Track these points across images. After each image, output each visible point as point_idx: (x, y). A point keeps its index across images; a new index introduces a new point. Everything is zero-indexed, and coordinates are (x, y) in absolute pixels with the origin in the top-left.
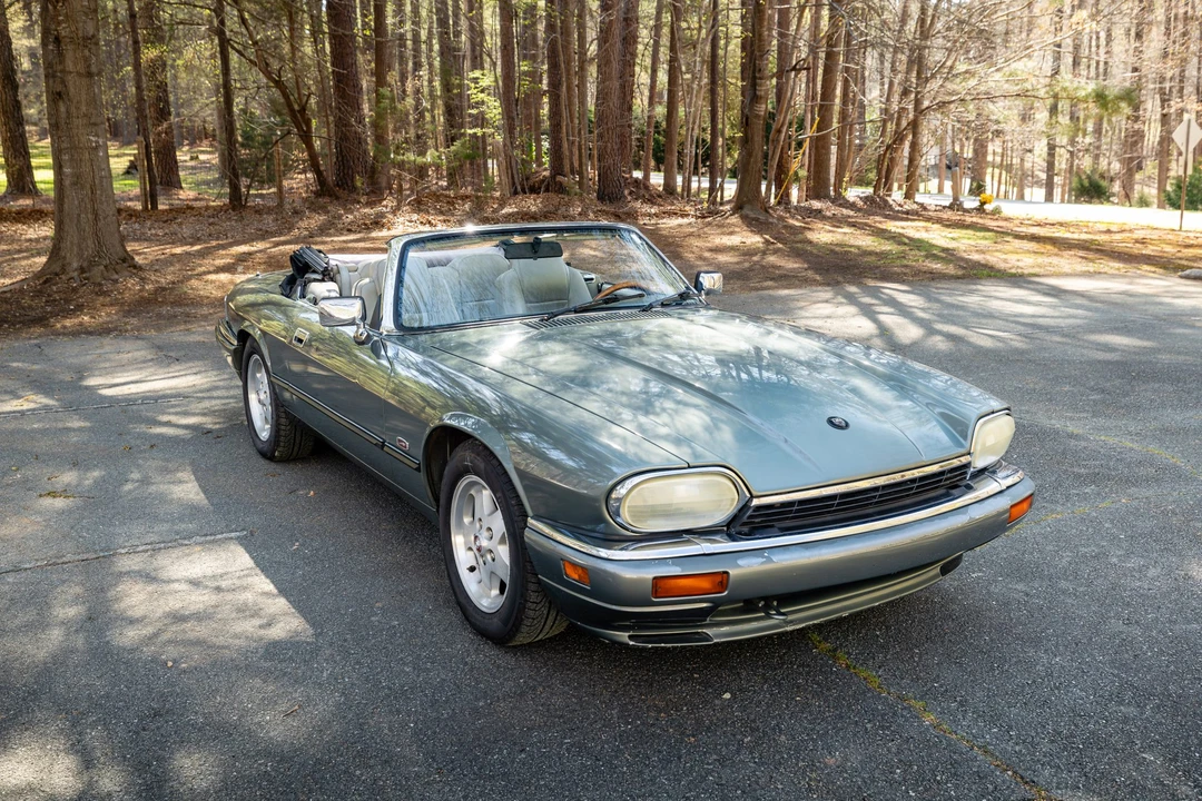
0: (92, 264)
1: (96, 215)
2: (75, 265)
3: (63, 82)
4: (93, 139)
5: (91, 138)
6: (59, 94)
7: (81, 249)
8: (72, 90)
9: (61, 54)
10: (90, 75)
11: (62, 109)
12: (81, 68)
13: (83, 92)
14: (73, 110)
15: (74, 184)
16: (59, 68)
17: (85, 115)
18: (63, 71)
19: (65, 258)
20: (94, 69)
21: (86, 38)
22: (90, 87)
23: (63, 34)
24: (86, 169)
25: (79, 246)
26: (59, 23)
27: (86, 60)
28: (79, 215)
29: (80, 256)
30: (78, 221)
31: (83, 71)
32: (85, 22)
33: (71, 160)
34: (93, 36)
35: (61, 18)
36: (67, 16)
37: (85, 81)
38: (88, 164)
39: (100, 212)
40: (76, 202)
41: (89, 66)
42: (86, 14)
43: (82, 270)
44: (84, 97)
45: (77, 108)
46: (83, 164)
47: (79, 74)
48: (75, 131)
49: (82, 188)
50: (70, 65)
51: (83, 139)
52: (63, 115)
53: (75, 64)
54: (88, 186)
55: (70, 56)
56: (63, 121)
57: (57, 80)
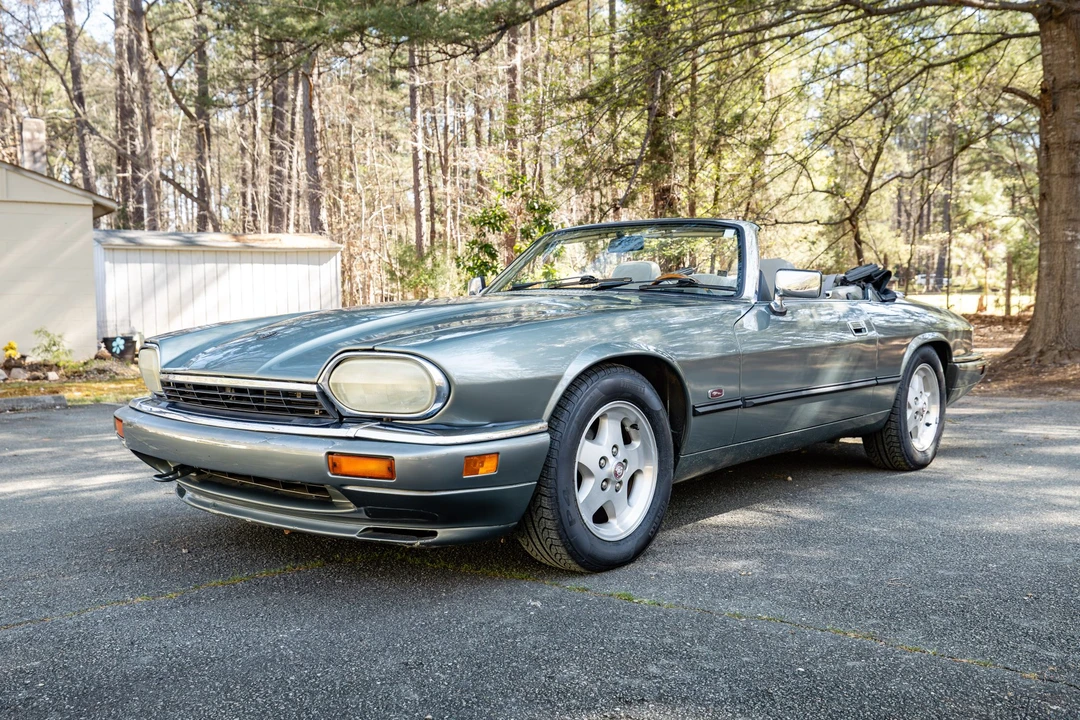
0: (1051, 348)
1: (1062, 304)
2: (1038, 349)
4: (1070, 234)
5: (1068, 233)
6: (1045, 195)
7: (1045, 334)
8: (1054, 190)
9: (1048, 159)
10: (1074, 175)
11: (1046, 209)
12: (1065, 169)
13: (1065, 191)
14: (1053, 208)
15: (1048, 275)
16: (1046, 171)
17: (1064, 212)
18: (1049, 174)
19: (1032, 342)
21: (1073, 143)
22: (1073, 187)
23: (1052, 140)
24: (1059, 260)
25: (1045, 330)
26: (1048, 132)
27: (1070, 161)
28: (1048, 304)
29: (1044, 340)
30: (1047, 309)
31: (1066, 172)
32: (1074, 128)
33: (1048, 253)
35: (1050, 127)
36: (1055, 125)
37: (1068, 181)
38: (1061, 257)
39: (1067, 301)
40: (1047, 292)
41: (1074, 167)
43: (1042, 353)
44: (1064, 196)
45: (1058, 206)
46: (1056, 257)
47: (1063, 176)
48: (1053, 227)
49: (1053, 280)
50: (1055, 168)
51: (1060, 234)
52: (1045, 214)
53: (1060, 167)
54: (1059, 277)
55: (1056, 160)
56: (1044, 219)
57: (1044, 183)
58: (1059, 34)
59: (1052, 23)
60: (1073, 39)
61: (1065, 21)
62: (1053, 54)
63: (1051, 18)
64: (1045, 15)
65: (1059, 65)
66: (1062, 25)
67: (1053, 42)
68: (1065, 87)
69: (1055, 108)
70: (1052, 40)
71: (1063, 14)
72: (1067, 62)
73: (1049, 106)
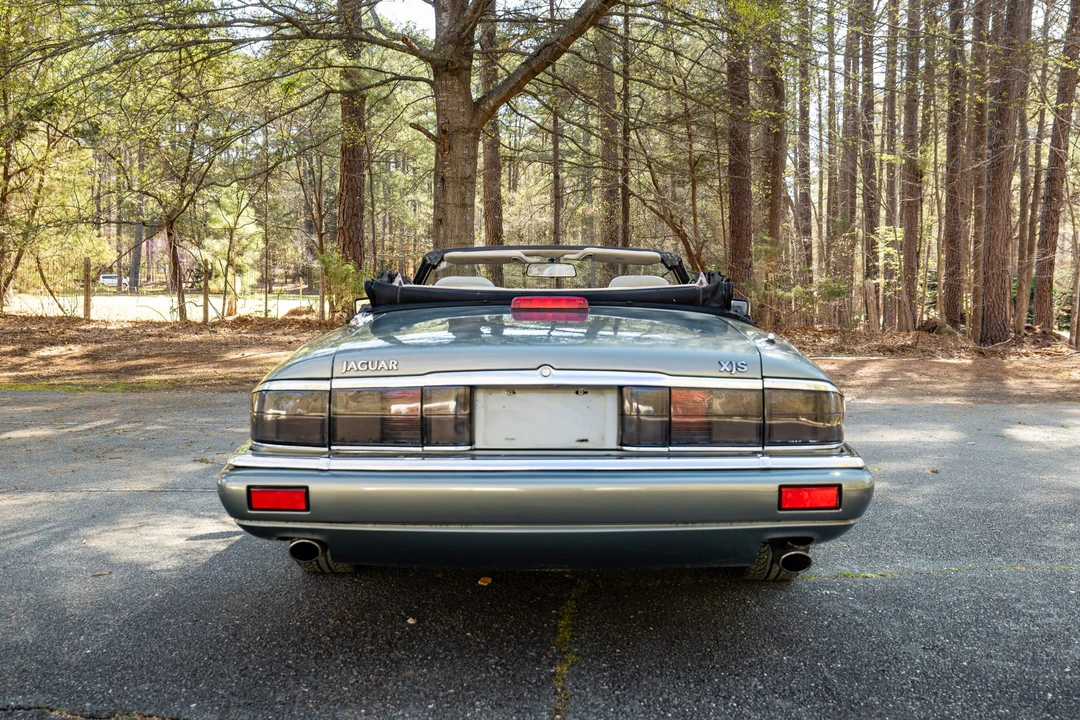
3: (444, 211)
6: (440, 220)
8: (449, 217)
9: (444, 191)
10: (464, 206)
11: (442, 232)
12: (457, 201)
13: (457, 218)
14: (449, 232)
16: (442, 201)
17: (457, 237)
18: (444, 203)
20: (468, 201)
21: (463, 178)
22: (463, 215)
23: (447, 175)
26: (445, 167)
27: (462, 194)
31: (458, 203)
32: (464, 166)
34: (470, 177)
35: (447, 163)
36: (451, 161)
37: (459, 211)
41: (464, 199)
42: (466, 161)
44: (457, 223)
45: (452, 231)
47: (456, 205)
50: (450, 198)
52: (442, 236)
53: (454, 198)
55: (450, 191)
56: (441, 241)
57: (441, 210)
58: (452, 85)
59: (447, 75)
60: (463, 91)
61: (458, 75)
62: (447, 101)
63: (447, 70)
64: (442, 66)
65: (453, 111)
66: (455, 77)
67: (447, 91)
68: (457, 131)
69: (450, 148)
70: (447, 89)
71: (456, 69)
72: (458, 110)
73: (447, 145)
